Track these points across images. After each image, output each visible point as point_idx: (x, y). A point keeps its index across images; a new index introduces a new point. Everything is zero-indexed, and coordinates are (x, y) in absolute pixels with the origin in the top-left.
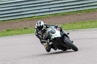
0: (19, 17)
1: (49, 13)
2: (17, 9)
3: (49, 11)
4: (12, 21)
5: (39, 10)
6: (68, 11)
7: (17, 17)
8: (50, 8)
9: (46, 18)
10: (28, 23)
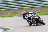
2: (35, 2)
4: (32, 8)
7: (35, 7)
10: (40, 10)
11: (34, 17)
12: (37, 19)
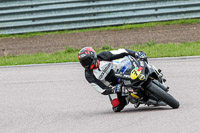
0: (93, 25)
1: (155, 19)
2: (89, 7)
3: (156, 15)
5: (134, 10)
6: (194, 16)
7: (89, 25)
8: (156, 9)
9: (149, 28)
10: (110, 38)
11: (128, 72)
12: (141, 81)
